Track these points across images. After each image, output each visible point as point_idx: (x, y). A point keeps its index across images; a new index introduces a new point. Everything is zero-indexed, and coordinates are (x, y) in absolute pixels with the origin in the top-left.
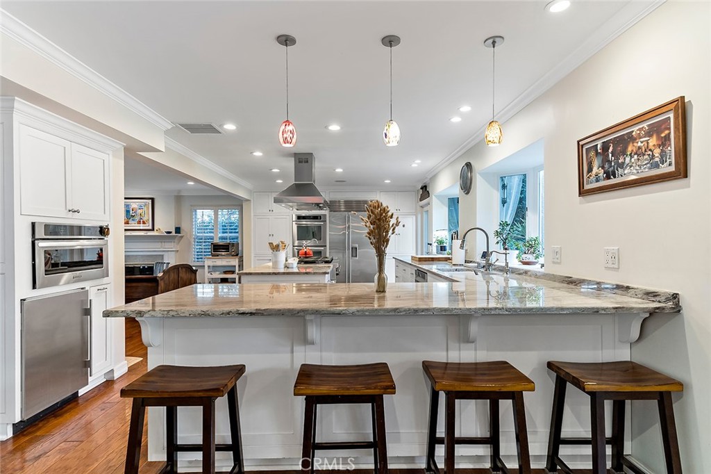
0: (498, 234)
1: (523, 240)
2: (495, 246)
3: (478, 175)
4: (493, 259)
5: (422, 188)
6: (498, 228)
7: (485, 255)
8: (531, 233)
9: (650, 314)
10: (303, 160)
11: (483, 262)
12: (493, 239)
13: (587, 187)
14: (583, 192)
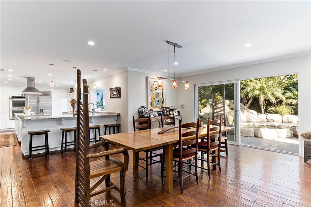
0: (96, 104)
1: (102, 106)
2: (96, 107)
3: (91, 90)
4: (95, 110)
5: (71, 89)
6: (96, 103)
7: (93, 110)
8: (104, 104)
9: (118, 116)
10: (31, 80)
11: (93, 111)
12: (95, 106)
13: (111, 97)
14: (110, 98)
